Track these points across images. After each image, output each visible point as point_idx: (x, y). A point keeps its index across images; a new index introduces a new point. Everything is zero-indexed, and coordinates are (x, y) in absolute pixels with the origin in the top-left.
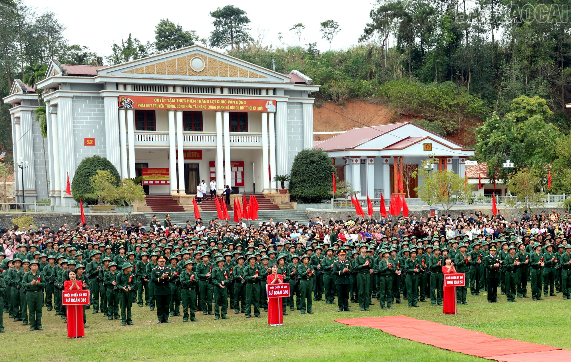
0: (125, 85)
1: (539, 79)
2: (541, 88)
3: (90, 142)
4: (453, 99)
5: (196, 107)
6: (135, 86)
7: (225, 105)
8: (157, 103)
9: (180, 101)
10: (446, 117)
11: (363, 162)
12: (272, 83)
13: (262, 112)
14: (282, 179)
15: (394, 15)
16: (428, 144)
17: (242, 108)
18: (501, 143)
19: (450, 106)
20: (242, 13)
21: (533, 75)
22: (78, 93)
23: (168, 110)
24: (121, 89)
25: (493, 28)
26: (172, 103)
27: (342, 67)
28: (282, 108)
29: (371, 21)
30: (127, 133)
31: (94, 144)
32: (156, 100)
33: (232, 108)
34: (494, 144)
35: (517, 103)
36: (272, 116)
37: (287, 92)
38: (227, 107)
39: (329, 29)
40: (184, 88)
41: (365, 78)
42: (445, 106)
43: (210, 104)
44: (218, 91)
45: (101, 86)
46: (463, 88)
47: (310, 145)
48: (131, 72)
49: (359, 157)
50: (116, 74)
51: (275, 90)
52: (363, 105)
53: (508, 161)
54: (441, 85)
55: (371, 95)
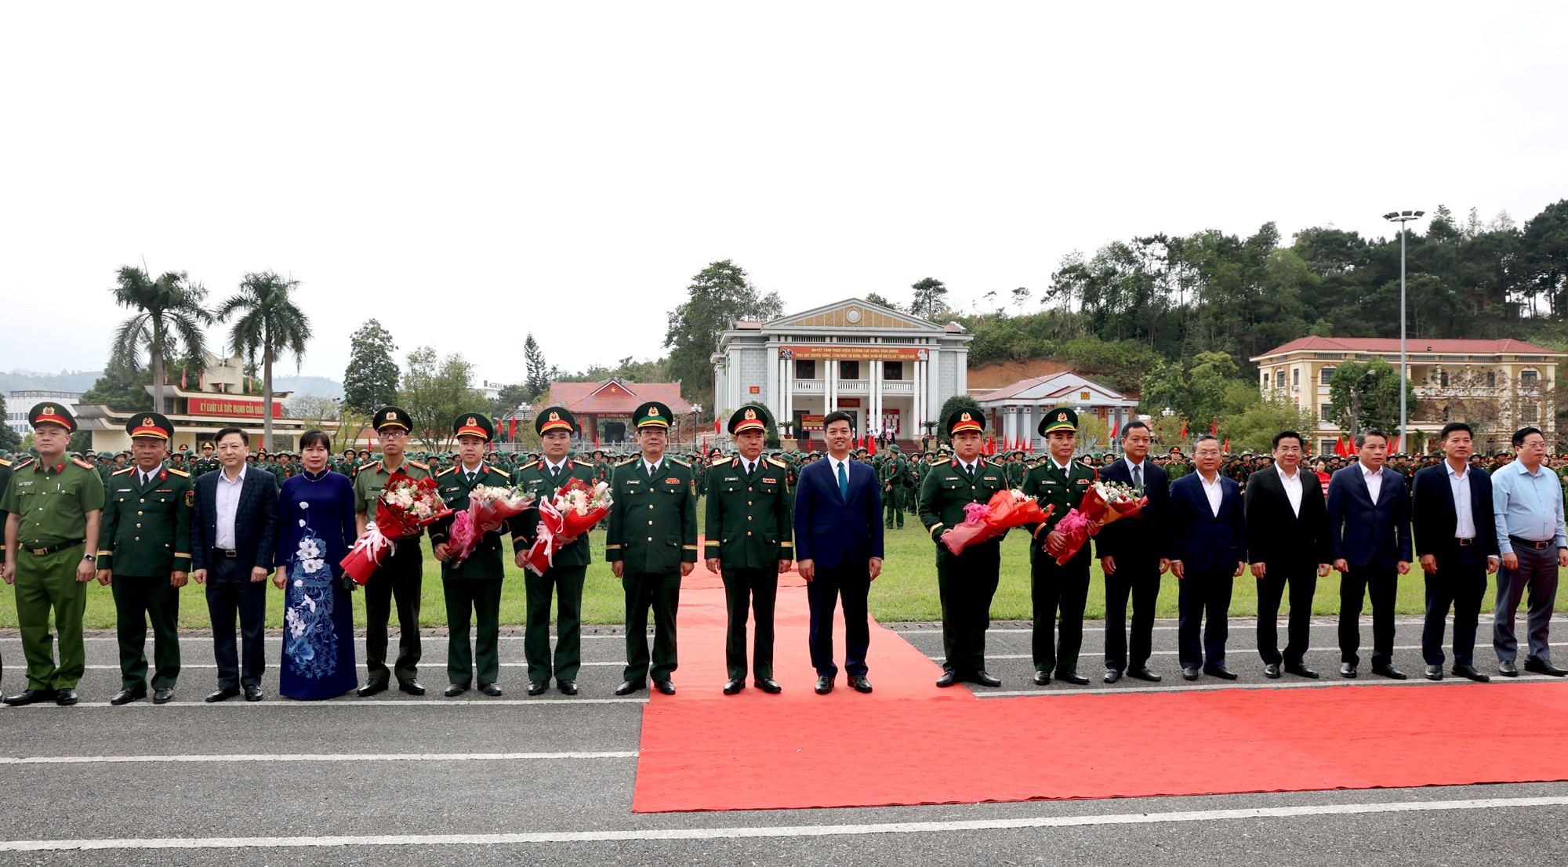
0: (786, 336)
1: (1226, 335)
2: (1228, 344)
3: (755, 390)
4: (1133, 356)
5: (850, 356)
6: (795, 338)
7: (878, 354)
8: (814, 353)
9: (835, 350)
10: (1126, 373)
11: (1020, 412)
12: (924, 332)
13: (914, 361)
14: (929, 425)
15: (1077, 277)
16: (1085, 393)
17: (895, 357)
18: (1165, 392)
19: (1131, 363)
20: (940, 284)
21: (1220, 332)
22: (746, 345)
23: (825, 359)
24: (783, 339)
25: (1183, 290)
26: (828, 353)
27: (1028, 329)
28: (934, 357)
29: (1053, 284)
30: (786, 381)
31: (758, 392)
32: (813, 350)
33: (885, 356)
34: (1158, 393)
35: (1200, 359)
36: (924, 364)
37: (939, 341)
38: (880, 356)
39: (1020, 296)
40: (840, 338)
41: (1048, 338)
42: (1125, 363)
43: (864, 353)
44: (872, 341)
45: (766, 338)
46: (1146, 346)
47: (962, 391)
48: (792, 325)
49: (1015, 406)
50: (777, 327)
51: (927, 339)
52: (1044, 363)
53: (1168, 409)
54: (1123, 343)
55: (1052, 354)
